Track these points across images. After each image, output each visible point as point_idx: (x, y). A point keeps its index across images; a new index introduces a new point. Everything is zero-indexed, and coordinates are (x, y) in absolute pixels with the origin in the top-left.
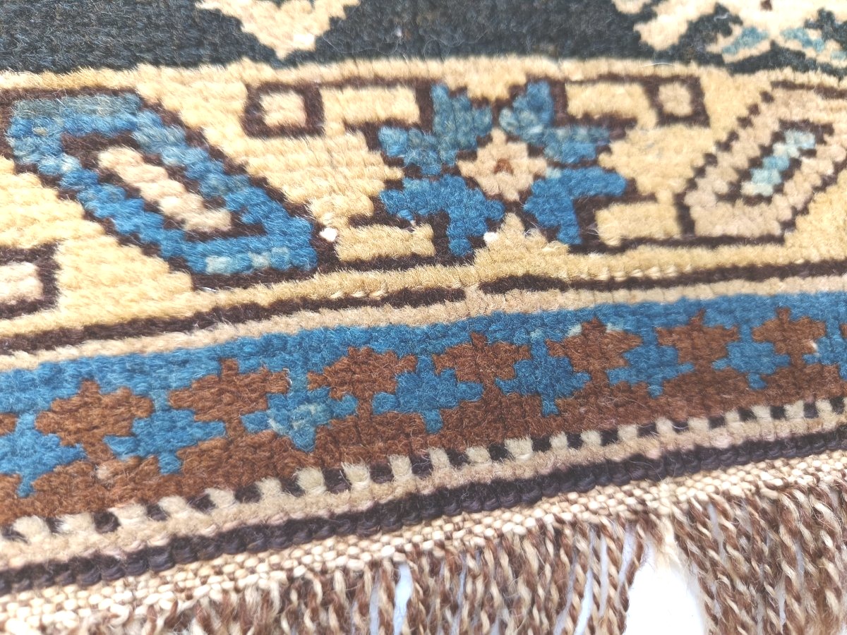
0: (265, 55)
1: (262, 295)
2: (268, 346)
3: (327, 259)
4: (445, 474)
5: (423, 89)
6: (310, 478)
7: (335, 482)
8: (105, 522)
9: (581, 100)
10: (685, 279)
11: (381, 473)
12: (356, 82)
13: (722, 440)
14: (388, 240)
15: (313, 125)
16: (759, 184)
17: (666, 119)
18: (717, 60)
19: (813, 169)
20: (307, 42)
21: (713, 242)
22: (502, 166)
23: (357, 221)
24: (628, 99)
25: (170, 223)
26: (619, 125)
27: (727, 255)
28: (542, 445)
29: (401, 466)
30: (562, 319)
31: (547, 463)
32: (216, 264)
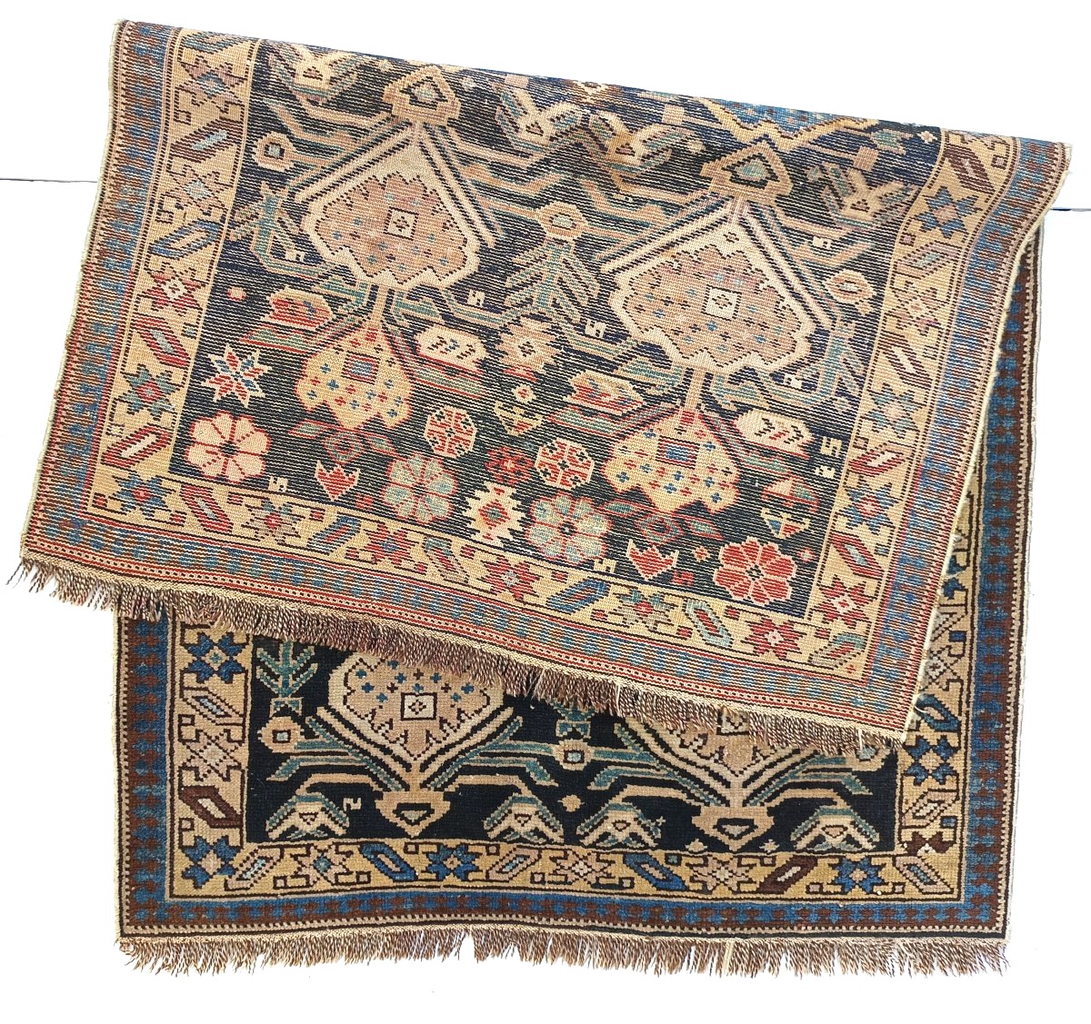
0: (409, 837)
1: (405, 884)
2: (404, 893)
3: (416, 879)
4: (431, 918)
5: (439, 845)
6: (409, 916)
7: (413, 917)
8: (377, 919)
9: (471, 849)
10: (484, 888)
11: (421, 917)
12: (426, 843)
13: (484, 919)
14: (427, 876)
15: (416, 852)
16: (507, 869)
17: (489, 854)
18: (505, 841)
19: (520, 866)
20: (417, 834)
21: (492, 881)
22: (452, 863)
23: (422, 872)
24: (481, 849)
25: (390, 869)
26: (478, 855)
27: (494, 884)
28: (449, 915)
29: (424, 916)
30: (458, 893)
31: (450, 919)
32: (398, 878)
